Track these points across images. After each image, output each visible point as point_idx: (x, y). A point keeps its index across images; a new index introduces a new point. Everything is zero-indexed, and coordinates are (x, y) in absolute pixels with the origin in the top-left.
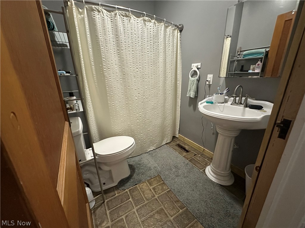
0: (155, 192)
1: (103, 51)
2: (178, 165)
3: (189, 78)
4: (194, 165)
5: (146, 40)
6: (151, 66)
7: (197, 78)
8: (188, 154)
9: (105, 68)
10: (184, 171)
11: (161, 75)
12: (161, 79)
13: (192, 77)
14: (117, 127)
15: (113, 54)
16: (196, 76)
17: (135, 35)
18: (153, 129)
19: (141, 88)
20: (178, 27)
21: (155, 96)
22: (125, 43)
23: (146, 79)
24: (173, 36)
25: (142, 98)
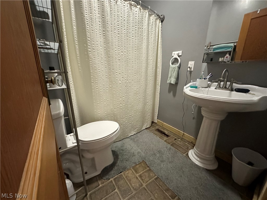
0: (142, 180)
1: (88, 30)
2: (161, 150)
3: (170, 65)
4: (176, 150)
5: (131, 24)
6: (135, 51)
7: (178, 65)
8: (168, 139)
9: (89, 49)
10: (168, 156)
11: (144, 61)
12: (144, 65)
13: (172, 64)
14: (99, 111)
15: (99, 34)
16: (177, 63)
17: (121, 18)
18: (135, 114)
19: (125, 72)
20: (160, 17)
21: (137, 81)
22: (111, 24)
23: (130, 64)
24: (155, 25)
25: (126, 82)
